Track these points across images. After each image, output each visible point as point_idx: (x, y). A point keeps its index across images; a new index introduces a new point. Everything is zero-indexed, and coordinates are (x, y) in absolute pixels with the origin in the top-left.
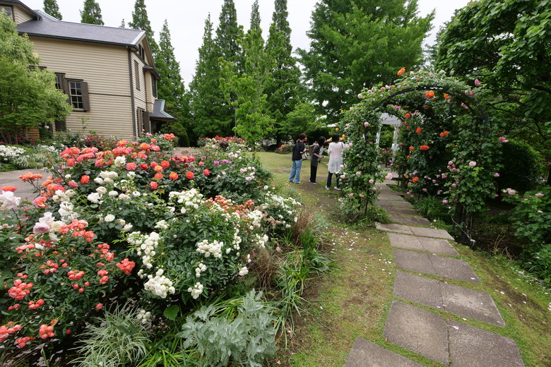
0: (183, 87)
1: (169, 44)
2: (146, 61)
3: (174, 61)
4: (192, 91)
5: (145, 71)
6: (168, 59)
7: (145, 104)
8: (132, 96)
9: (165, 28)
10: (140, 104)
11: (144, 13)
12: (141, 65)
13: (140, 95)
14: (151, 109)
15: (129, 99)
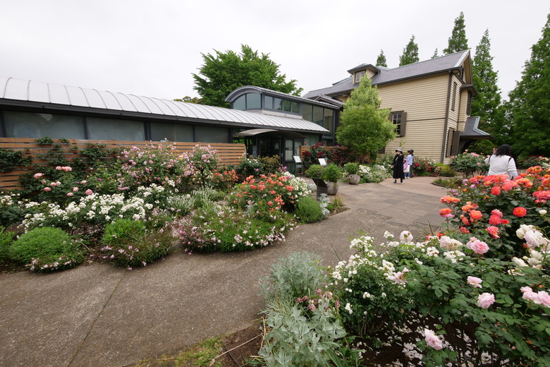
0: (498, 98)
1: (487, 55)
2: (464, 80)
3: (490, 71)
4: (512, 101)
5: (462, 90)
6: (482, 72)
7: (456, 124)
8: (446, 118)
9: (485, 40)
10: (452, 124)
11: (462, 35)
12: (459, 85)
13: (453, 115)
14: (462, 128)
15: (443, 121)
